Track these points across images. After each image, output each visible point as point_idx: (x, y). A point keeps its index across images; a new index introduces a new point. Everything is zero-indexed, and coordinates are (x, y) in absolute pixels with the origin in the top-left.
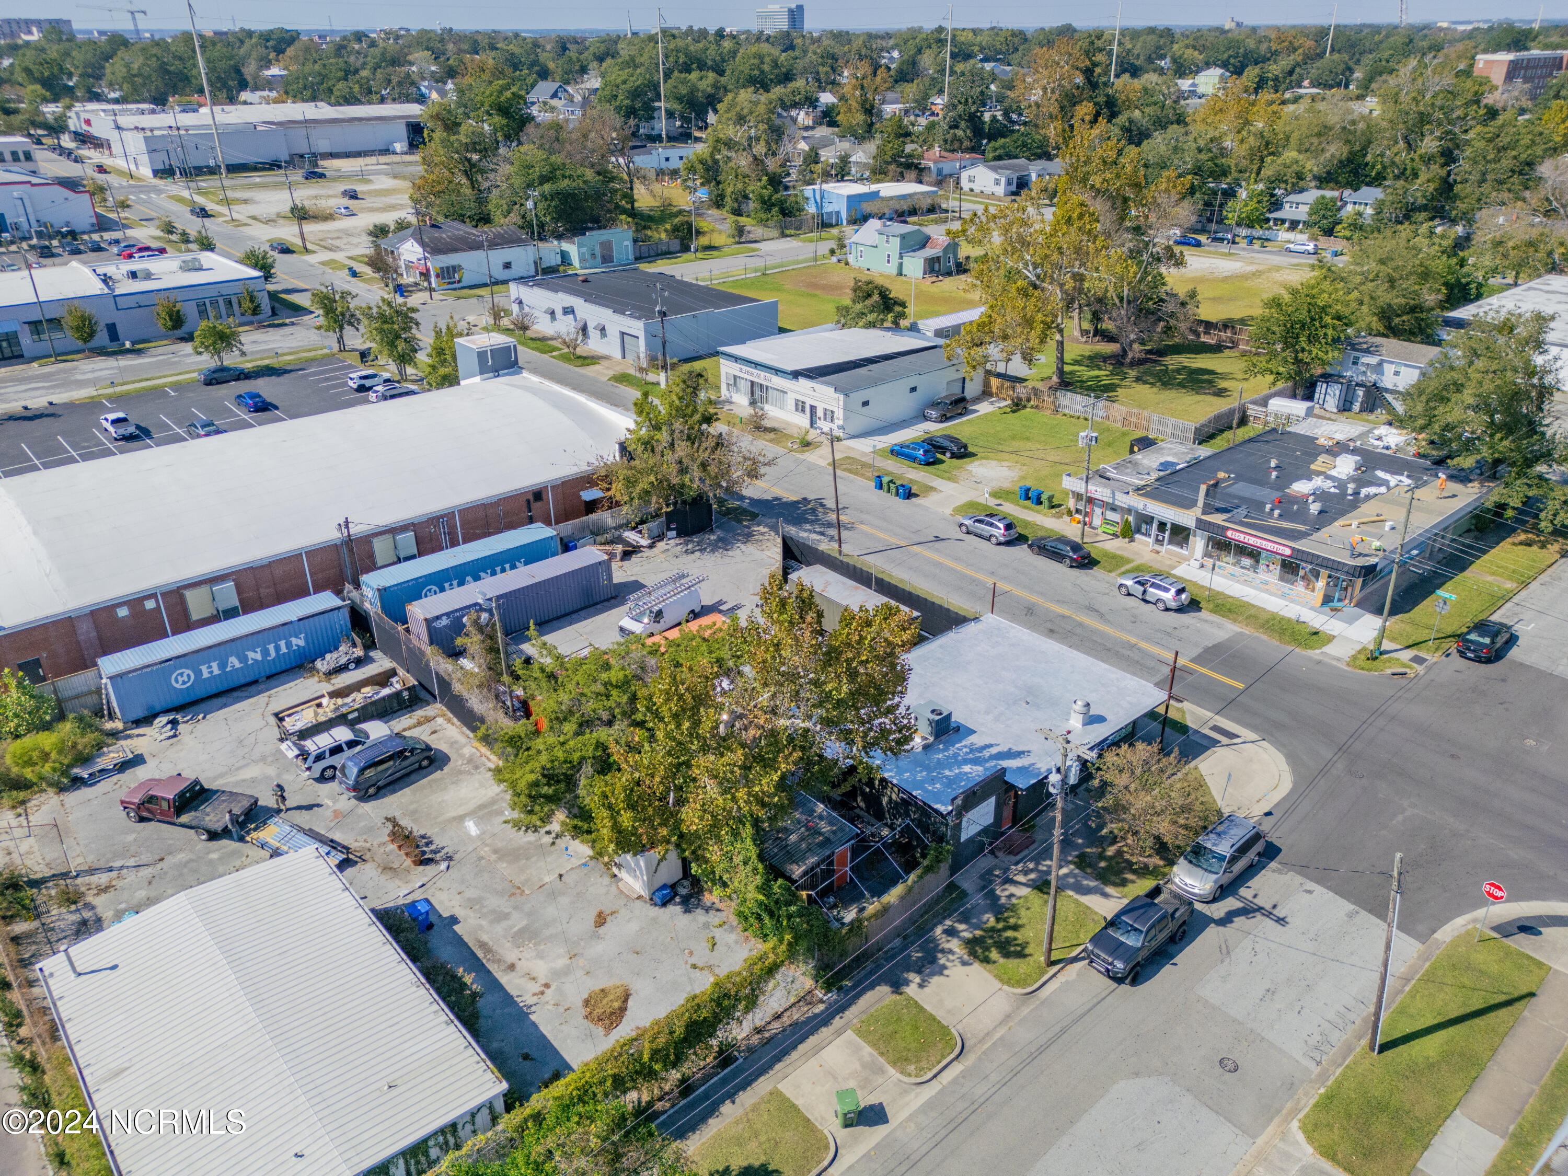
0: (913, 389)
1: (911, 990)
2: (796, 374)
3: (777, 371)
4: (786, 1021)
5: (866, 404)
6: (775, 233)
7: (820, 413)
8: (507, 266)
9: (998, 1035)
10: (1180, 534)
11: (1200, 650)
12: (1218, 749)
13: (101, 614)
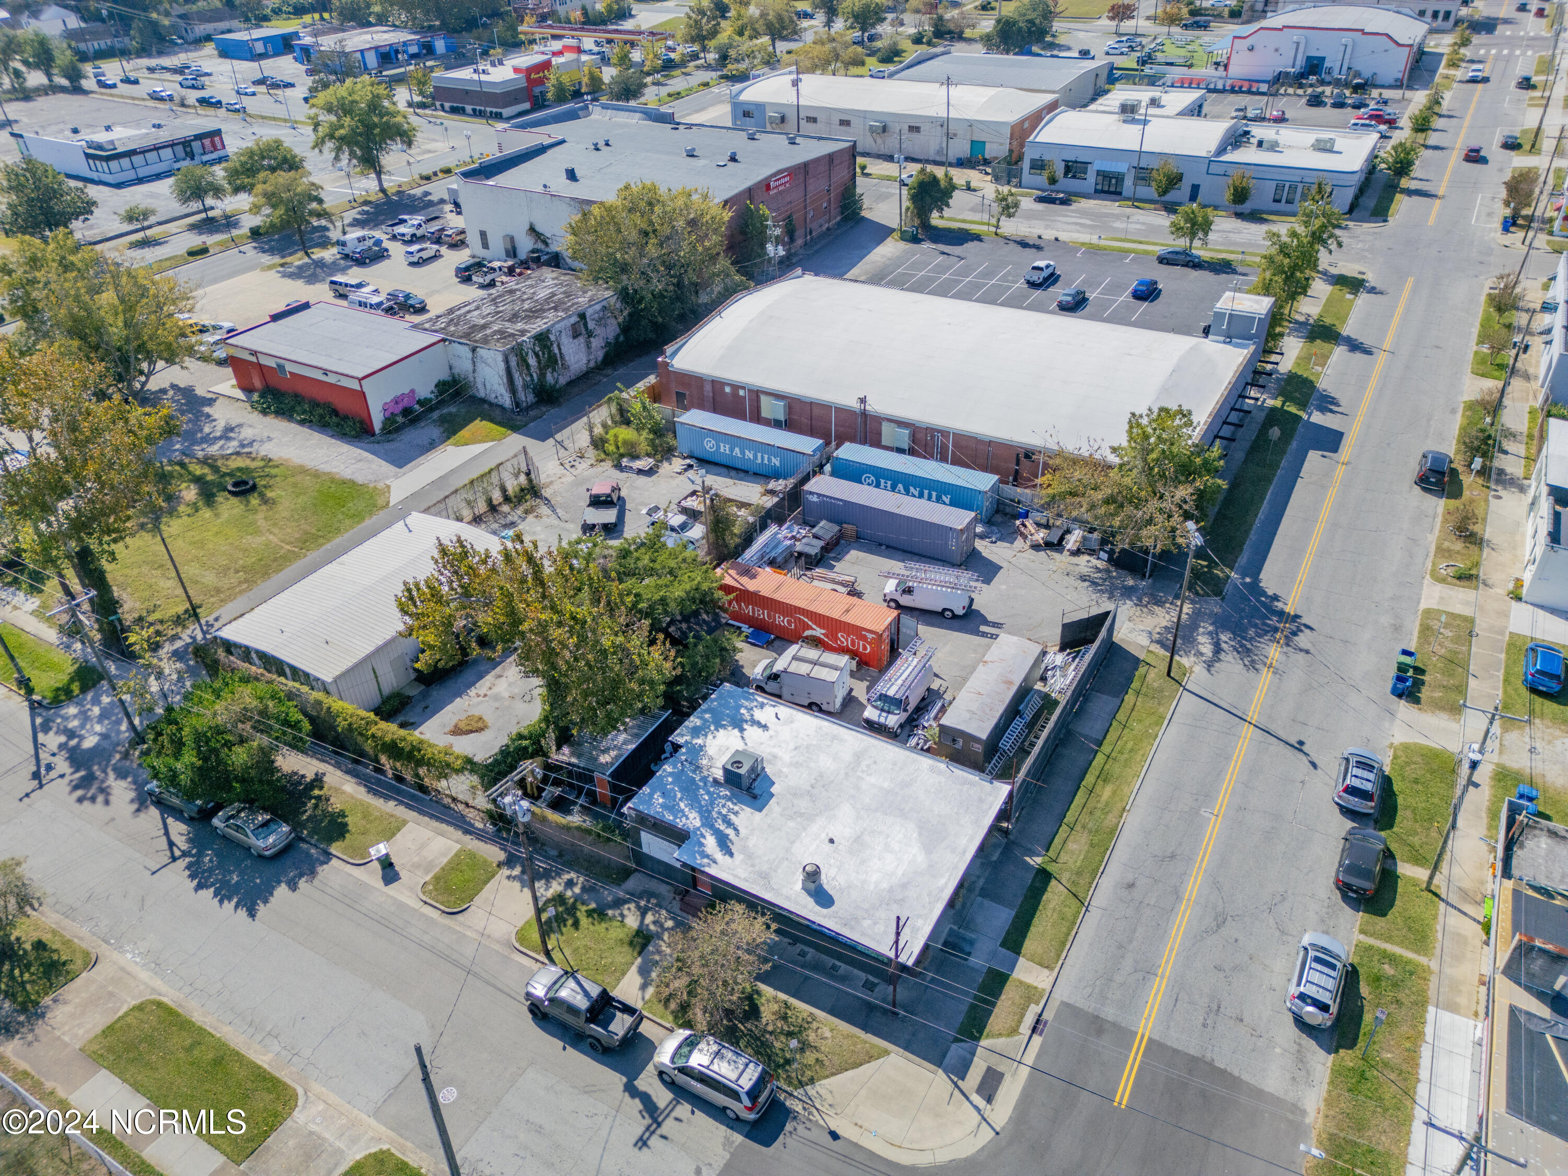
9: (469, 933)
11: (1192, 1052)
12: (944, 1076)
13: (717, 384)
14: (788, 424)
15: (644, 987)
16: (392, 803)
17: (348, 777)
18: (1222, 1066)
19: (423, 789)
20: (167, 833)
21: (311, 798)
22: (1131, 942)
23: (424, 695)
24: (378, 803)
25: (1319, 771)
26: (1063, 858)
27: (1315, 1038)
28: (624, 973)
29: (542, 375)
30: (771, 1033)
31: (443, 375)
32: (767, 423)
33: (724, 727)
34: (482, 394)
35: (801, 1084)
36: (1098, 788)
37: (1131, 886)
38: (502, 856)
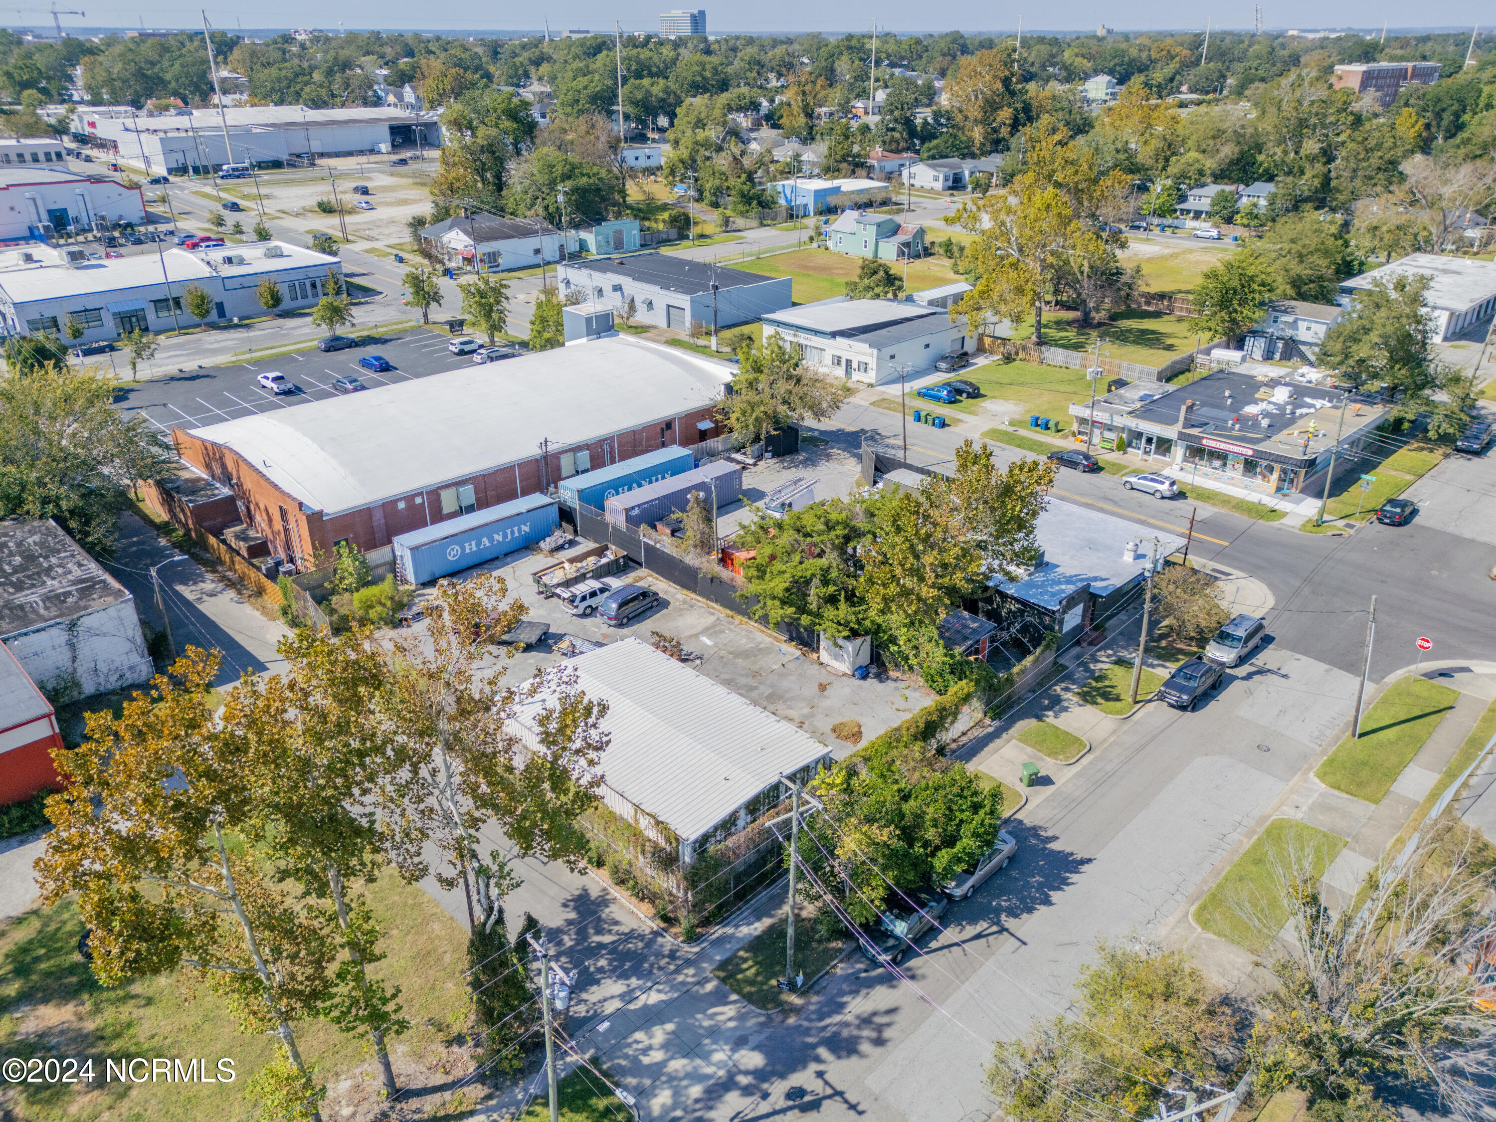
0: (927, 346)
1: (1050, 720)
2: (834, 335)
3: (817, 332)
4: (970, 735)
5: (893, 357)
6: (755, 223)
7: (855, 365)
8: (537, 251)
9: (1112, 739)
10: (1164, 445)
13: (388, 506)
32: (455, 515)
38: (1031, 719)
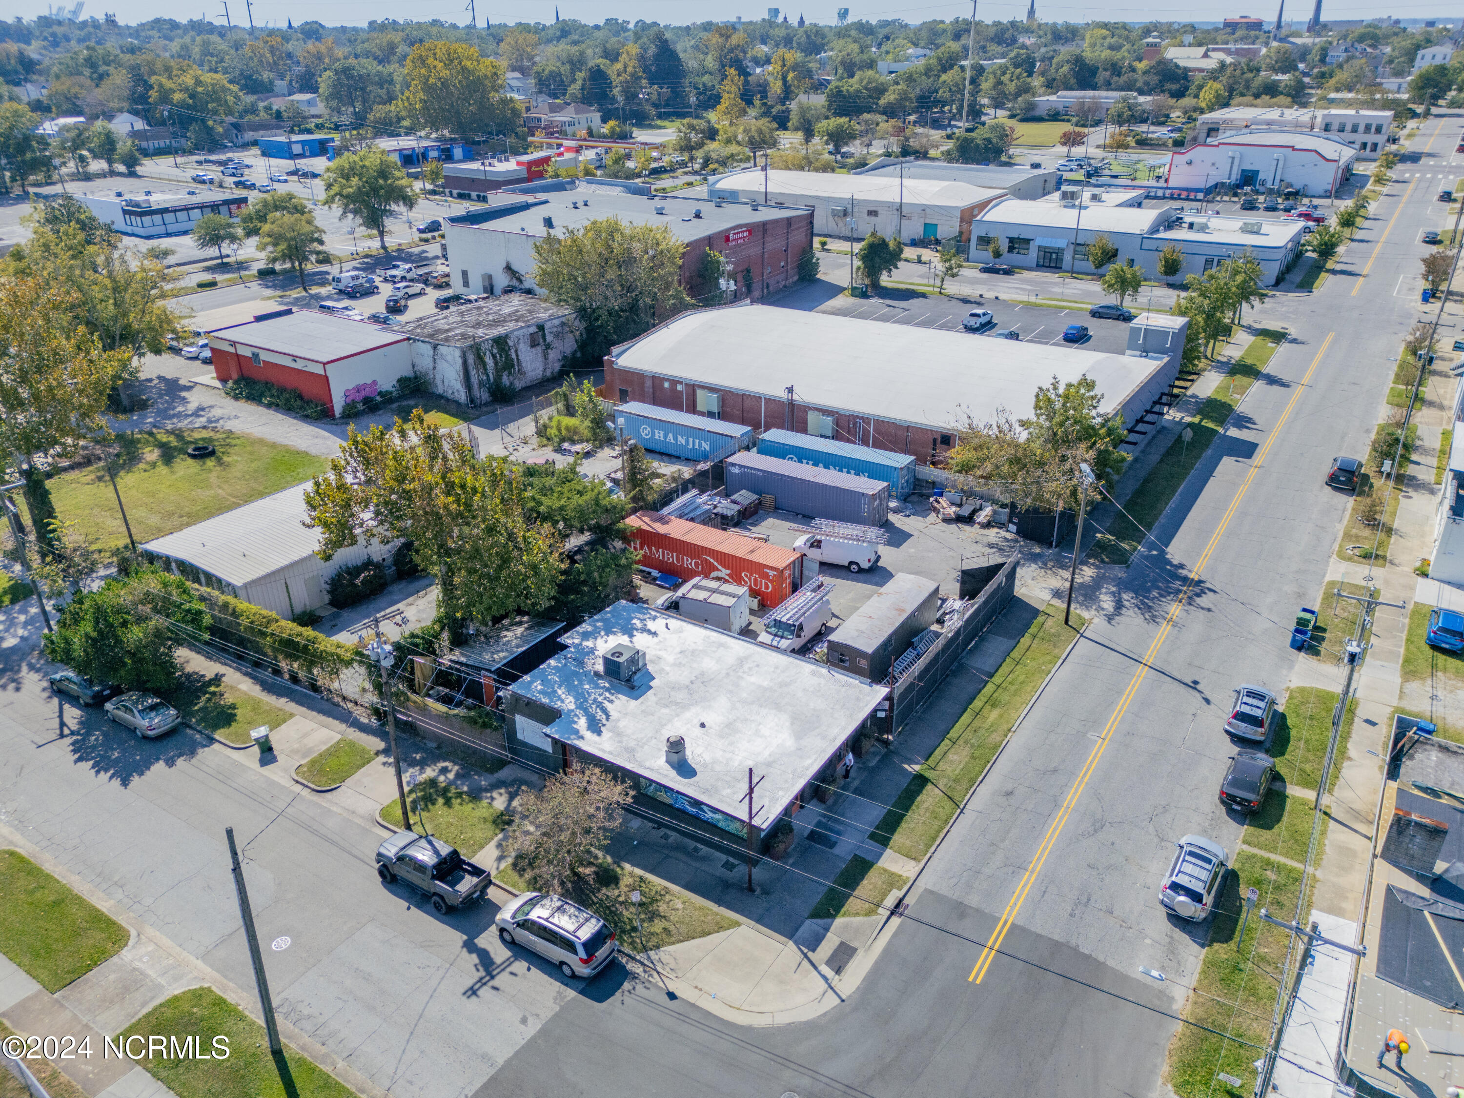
1: (382, 759)
11: (1056, 937)
12: (794, 947)
13: (657, 380)
14: (721, 416)
15: (500, 858)
16: (283, 700)
17: (246, 679)
18: (1087, 952)
19: (315, 688)
20: (61, 716)
21: (205, 693)
22: (1003, 841)
23: (335, 616)
24: (271, 700)
25: (1212, 706)
26: (942, 766)
27: (1189, 933)
28: (482, 847)
29: (498, 377)
30: (622, 903)
31: (407, 372)
32: (702, 414)
33: (614, 633)
34: (440, 390)
35: (645, 949)
36: (985, 712)
37: (1009, 794)
38: (382, 745)
